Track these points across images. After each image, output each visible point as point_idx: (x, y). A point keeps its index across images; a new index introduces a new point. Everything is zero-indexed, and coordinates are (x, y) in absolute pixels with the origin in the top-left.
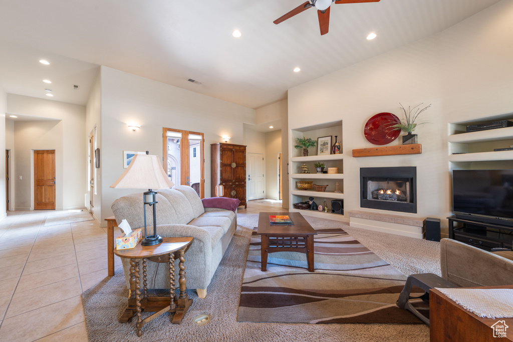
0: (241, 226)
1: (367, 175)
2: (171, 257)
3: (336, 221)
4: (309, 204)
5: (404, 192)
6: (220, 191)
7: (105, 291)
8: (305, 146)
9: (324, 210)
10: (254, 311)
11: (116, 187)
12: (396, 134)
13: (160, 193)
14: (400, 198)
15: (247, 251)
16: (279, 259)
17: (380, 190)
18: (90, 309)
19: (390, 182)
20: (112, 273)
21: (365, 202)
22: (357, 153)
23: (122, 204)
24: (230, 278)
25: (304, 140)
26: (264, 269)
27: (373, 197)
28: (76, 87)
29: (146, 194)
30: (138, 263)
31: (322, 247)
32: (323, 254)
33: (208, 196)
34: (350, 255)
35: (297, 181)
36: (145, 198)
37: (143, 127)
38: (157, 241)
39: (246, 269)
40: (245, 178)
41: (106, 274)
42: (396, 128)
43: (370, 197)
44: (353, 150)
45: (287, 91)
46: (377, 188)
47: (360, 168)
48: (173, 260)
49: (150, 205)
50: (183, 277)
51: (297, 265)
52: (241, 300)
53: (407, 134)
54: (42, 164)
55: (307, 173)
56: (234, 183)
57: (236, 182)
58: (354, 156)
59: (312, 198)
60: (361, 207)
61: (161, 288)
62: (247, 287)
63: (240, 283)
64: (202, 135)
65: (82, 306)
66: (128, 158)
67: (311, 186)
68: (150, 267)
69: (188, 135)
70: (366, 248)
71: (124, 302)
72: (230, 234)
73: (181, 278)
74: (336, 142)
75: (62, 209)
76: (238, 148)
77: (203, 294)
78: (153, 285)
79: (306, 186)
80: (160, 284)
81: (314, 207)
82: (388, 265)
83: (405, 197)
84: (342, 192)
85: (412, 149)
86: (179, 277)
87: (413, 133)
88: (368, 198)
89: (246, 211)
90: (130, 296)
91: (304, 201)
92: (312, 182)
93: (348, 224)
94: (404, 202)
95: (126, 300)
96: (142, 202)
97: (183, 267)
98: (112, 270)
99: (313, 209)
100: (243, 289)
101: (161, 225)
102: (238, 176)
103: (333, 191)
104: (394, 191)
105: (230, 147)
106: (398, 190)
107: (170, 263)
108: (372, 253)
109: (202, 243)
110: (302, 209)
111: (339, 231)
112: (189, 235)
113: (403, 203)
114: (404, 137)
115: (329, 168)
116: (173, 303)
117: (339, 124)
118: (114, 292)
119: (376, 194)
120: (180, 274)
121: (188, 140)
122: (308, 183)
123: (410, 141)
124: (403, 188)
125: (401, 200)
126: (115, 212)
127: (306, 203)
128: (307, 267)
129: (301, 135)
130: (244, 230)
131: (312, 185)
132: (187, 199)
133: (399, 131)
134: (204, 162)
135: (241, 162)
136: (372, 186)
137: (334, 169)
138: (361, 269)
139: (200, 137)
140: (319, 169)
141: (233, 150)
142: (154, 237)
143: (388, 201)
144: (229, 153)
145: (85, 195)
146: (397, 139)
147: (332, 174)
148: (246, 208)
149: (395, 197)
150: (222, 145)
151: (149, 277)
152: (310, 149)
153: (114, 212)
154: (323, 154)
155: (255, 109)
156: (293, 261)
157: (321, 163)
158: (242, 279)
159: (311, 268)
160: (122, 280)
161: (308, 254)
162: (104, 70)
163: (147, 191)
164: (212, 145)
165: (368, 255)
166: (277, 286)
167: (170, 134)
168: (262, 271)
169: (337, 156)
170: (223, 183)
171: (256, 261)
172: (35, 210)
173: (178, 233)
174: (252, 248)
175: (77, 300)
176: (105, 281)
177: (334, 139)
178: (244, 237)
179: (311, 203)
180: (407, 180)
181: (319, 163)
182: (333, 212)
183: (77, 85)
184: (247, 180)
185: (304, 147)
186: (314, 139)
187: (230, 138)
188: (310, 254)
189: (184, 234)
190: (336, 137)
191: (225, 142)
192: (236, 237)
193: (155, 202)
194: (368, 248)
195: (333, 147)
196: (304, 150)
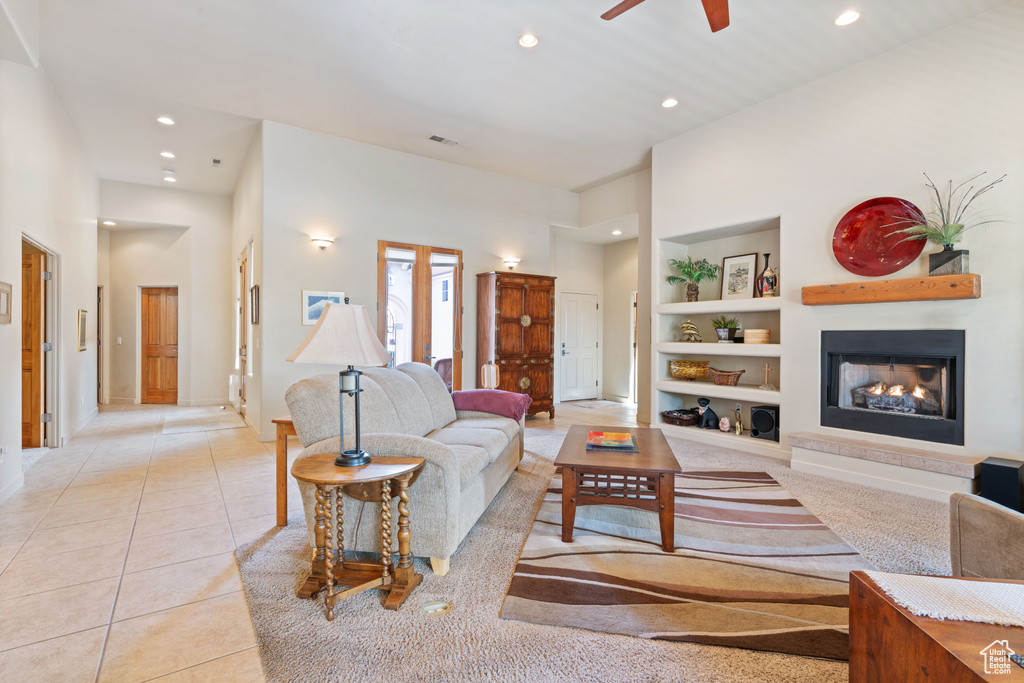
0: (534, 455)
1: (838, 350)
2: (385, 490)
3: (759, 456)
4: (697, 415)
5: (936, 394)
6: (491, 375)
7: (272, 549)
8: (691, 278)
9: (733, 429)
10: (536, 606)
11: (297, 361)
12: (914, 248)
13: (369, 376)
14: (924, 407)
15: (540, 504)
16: (604, 523)
17: (872, 384)
18: (251, 573)
19: (896, 367)
20: (283, 522)
21: (832, 415)
22: (814, 296)
23: (304, 393)
24: (496, 548)
25: (690, 265)
26: (567, 537)
27: (853, 402)
28: (216, 162)
29: (343, 374)
30: (329, 493)
31: (706, 508)
32: (704, 521)
33: (468, 386)
34: (768, 528)
35: (671, 358)
36: (342, 382)
37: (337, 241)
38: (361, 460)
39: (531, 536)
40: (552, 351)
41: (273, 523)
42: (912, 235)
43: (845, 401)
44: (803, 289)
45: (651, 150)
46: (866, 381)
47: (823, 333)
48: (389, 497)
49: (351, 395)
50: (405, 529)
51: (640, 537)
52: (511, 585)
53: (943, 249)
54: (156, 315)
55: (696, 341)
56: (525, 361)
57: (530, 358)
58: (805, 304)
59: (704, 401)
60: (822, 424)
61: (367, 550)
62: (529, 566)
63: (516, 557)
64: (459, 253)
65: (236, 568)
66: (310, 304)
67: (704, 372)
68: (348, 508)
69: (428, 254)
70: (814, 516)
71: (305, 568)
72: (507, 466)
73: (401, 530)
74: (765, 269)
75: (188, 405)
76: (535, 282)
77: (442, 568)
78: (354, 543)
79: (692, 371)
80: (366, 544)
81: (711, 422)
82: (852, 554)
83: (937, 405)
84: (778, 388)
85: (953, 286)
86: (398, 528)
87: (956, 247)
88: (841, 405)
89: (552, 423)
90: (314, 555)
91: (688, 408)
92: (706, 363)
93: (787, 464)
94: (931, 417)
95: (308, 566)
96: (338, 390)
97: (405, 511)
98: (283, 515)
99: (708, 426)
100: (519, 568)
101: (369, 434)
102: (535, 344)
103: (756, 386)
104: (908, 390)
105: (517, 280)
106: (921, 386)
107: (383, 501)
108: (825, 528)
109: (441, 471)
110: (681, 425)
111: (763, 477)
112: (417, 454)
113: (929, 420)
114: (932, 257)
115: (746, 331)
116: (386, 573)
117: (774, 225)
118: (287, 552)
119: (861, 397)
120: (399, 523)
121: (429, 267)
122: (698, 364)
123: (948, 266)
124: (933, 384)
125: (926, 412)
126: (291, 405)
127: (693, 411)
128: (660, 543)
129: (684, 253)
130: (540, 463)
131: (706, 370)
132: (421, 391)
133: (920, 243)
134: (462, 313)
135: (543, 313)
136: (851, 374)
137: (761, 333)
138: (783, 556)
139: (453, 260)
140: (723, 333)
141: (526, 286)
142: (356, 452)
143: (890, 412)
144: (516, 294)
145: (231, 377)
146: (917, 262)
147: (754, 344)
148: (552, 416)
149: (911, 403)
150: (501, 276)
151: (347, 527)
152: (704, 285)
153: (289, 406)
155: (579, 191)
156: (634, 529)
157: (729, 318)
158: (521, 551)
159: (668, 545)
160: (300, 532)
161: (661, 511)
162: (267, 126)
163: (346, 369)
164: (479, 276)
165: (811, 532)
166: (587, 569)
167: (391, 253)
168: (563, 541)
169: (766, 303)
170: (501, 359)
171: (554, 522)
172: (143, 403)
173: (399, 449)
174: (551, 497)
175: (228, 560)
176: (273, 532)
177: (762, 260)
178: (538, 476)
179: (702, 411)
180: (941, 362)
181: (723, 319)
182: (755, 434)
183: (217, 158)
184: (557, 355)
185: (688, 281)
186: (714, 261)
187: (518, 260)
188: (665, 514)
189: (409, 452)
190: (767, 256)
191: (508, 271)
192: (520, 475)
193: (359, 390)
194: (819, 518)
195: (758, 281)
196: (689, 286)
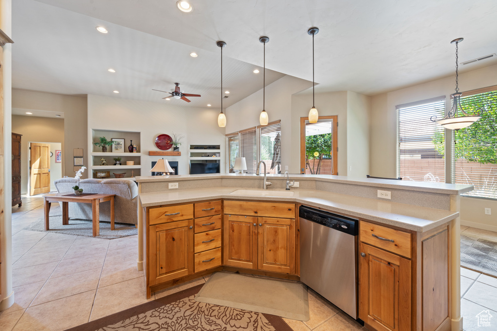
12: (170, 146)
42: (171, 143)
44: (148, 151)
45: (86, 95)
53: (175, 147)
58: (150, 155)
67: (108, 175)
79: (104, 175)
85: (177, 154)
87: (178, 147)
92: (109, 172)
103: (130, 177)
115: (127, 162)
117: (137, 134)
122: (105, 172)
123: (176, 150)
140: (118, 162)
146: (171, 149)
147: (130, 165)
152: (107, 147)
154: (117, 151)
185: (103, 145)
186: (108, 139)
195: (129, 147)
196: (103, 147)
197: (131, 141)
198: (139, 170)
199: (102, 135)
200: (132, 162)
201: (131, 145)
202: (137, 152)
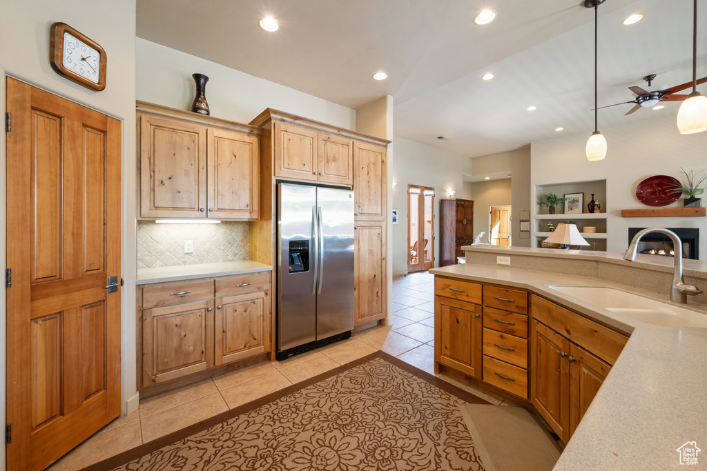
12: (676, 196)
22: (626, 214)
35: (539, 239)
37: (397, 185)
40: (472, 236)
42: (676, 191)
44: (621, 210)
45: (529, 145)
46: (645, 248)
47: (629, 228)
53: (690, 197)
56: (464, 241)
57: (466, 239)
58: (623, 217)
64: (433, 189)
69: (424, 190)
74: (593, 200)
76: (468, 204)
85: (696, 211)
87: (696, 197)
102: (467, 233)
104: (667, 252)
105: (462, 203)
114: (685, 200)
115: (585, 227)
121: (424, 196)
123: (692, 204)
129: (541, 191)
133: (679, 194)
134: (434, 218)
135: (470, 218)
139: (432, 192)
141: (465, 205)
144: (462, 209)
146: (677, 202)
150: (457, 201)
152: (556, 207)
154: (571, 211)
164: (441, 201)
167: (412, 190)
170: (457, 240)
180: (686, 241)
185: (549, 204)
195: (588, 206)
196: (550, 207)
197: (593, 195)
198: (604, 241)
199: (548, 192)
200: (592, 228)
201: (593, 202)
202: (601, 212)
